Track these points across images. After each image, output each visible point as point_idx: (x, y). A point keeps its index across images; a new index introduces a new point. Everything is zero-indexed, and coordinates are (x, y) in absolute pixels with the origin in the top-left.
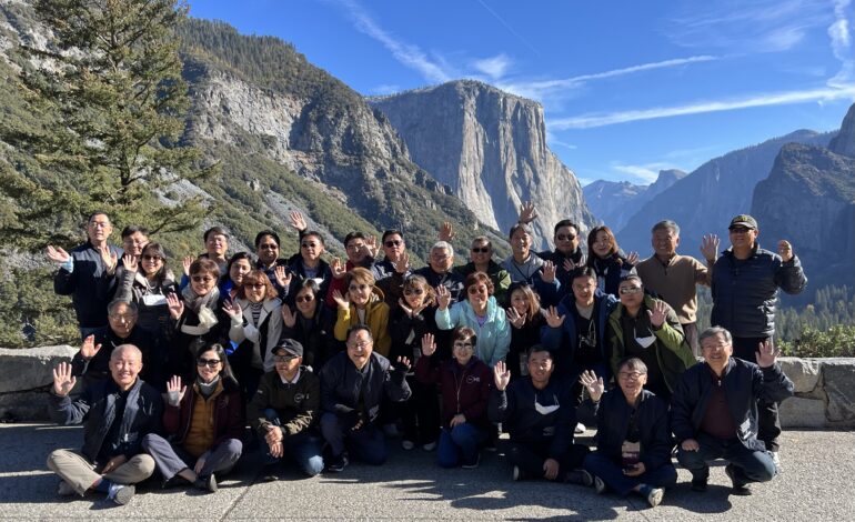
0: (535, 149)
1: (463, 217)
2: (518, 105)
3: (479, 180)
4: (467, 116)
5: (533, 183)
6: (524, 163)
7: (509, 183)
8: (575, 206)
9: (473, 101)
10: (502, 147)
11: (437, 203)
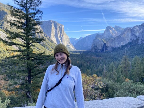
0: (63, 32)
1: (52, 42)
2: (60, 25)
3: (54, 36)
4: (52, 26)
5: (62, 37)
6: (61, 34)
7: (59, 37)
8: (68, 41)
9: (53, 24)
10: (58, 31)
11: (48, 39)
